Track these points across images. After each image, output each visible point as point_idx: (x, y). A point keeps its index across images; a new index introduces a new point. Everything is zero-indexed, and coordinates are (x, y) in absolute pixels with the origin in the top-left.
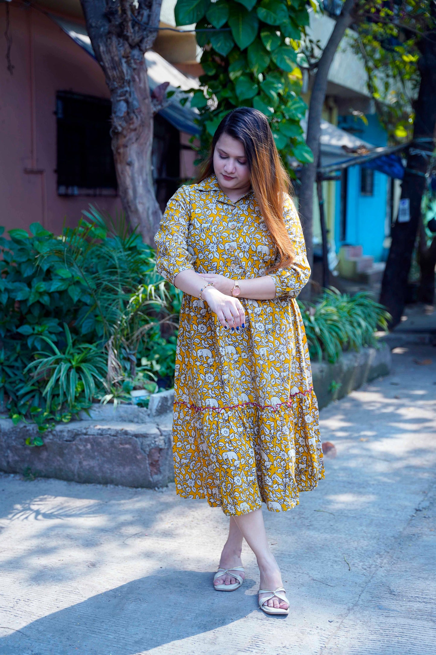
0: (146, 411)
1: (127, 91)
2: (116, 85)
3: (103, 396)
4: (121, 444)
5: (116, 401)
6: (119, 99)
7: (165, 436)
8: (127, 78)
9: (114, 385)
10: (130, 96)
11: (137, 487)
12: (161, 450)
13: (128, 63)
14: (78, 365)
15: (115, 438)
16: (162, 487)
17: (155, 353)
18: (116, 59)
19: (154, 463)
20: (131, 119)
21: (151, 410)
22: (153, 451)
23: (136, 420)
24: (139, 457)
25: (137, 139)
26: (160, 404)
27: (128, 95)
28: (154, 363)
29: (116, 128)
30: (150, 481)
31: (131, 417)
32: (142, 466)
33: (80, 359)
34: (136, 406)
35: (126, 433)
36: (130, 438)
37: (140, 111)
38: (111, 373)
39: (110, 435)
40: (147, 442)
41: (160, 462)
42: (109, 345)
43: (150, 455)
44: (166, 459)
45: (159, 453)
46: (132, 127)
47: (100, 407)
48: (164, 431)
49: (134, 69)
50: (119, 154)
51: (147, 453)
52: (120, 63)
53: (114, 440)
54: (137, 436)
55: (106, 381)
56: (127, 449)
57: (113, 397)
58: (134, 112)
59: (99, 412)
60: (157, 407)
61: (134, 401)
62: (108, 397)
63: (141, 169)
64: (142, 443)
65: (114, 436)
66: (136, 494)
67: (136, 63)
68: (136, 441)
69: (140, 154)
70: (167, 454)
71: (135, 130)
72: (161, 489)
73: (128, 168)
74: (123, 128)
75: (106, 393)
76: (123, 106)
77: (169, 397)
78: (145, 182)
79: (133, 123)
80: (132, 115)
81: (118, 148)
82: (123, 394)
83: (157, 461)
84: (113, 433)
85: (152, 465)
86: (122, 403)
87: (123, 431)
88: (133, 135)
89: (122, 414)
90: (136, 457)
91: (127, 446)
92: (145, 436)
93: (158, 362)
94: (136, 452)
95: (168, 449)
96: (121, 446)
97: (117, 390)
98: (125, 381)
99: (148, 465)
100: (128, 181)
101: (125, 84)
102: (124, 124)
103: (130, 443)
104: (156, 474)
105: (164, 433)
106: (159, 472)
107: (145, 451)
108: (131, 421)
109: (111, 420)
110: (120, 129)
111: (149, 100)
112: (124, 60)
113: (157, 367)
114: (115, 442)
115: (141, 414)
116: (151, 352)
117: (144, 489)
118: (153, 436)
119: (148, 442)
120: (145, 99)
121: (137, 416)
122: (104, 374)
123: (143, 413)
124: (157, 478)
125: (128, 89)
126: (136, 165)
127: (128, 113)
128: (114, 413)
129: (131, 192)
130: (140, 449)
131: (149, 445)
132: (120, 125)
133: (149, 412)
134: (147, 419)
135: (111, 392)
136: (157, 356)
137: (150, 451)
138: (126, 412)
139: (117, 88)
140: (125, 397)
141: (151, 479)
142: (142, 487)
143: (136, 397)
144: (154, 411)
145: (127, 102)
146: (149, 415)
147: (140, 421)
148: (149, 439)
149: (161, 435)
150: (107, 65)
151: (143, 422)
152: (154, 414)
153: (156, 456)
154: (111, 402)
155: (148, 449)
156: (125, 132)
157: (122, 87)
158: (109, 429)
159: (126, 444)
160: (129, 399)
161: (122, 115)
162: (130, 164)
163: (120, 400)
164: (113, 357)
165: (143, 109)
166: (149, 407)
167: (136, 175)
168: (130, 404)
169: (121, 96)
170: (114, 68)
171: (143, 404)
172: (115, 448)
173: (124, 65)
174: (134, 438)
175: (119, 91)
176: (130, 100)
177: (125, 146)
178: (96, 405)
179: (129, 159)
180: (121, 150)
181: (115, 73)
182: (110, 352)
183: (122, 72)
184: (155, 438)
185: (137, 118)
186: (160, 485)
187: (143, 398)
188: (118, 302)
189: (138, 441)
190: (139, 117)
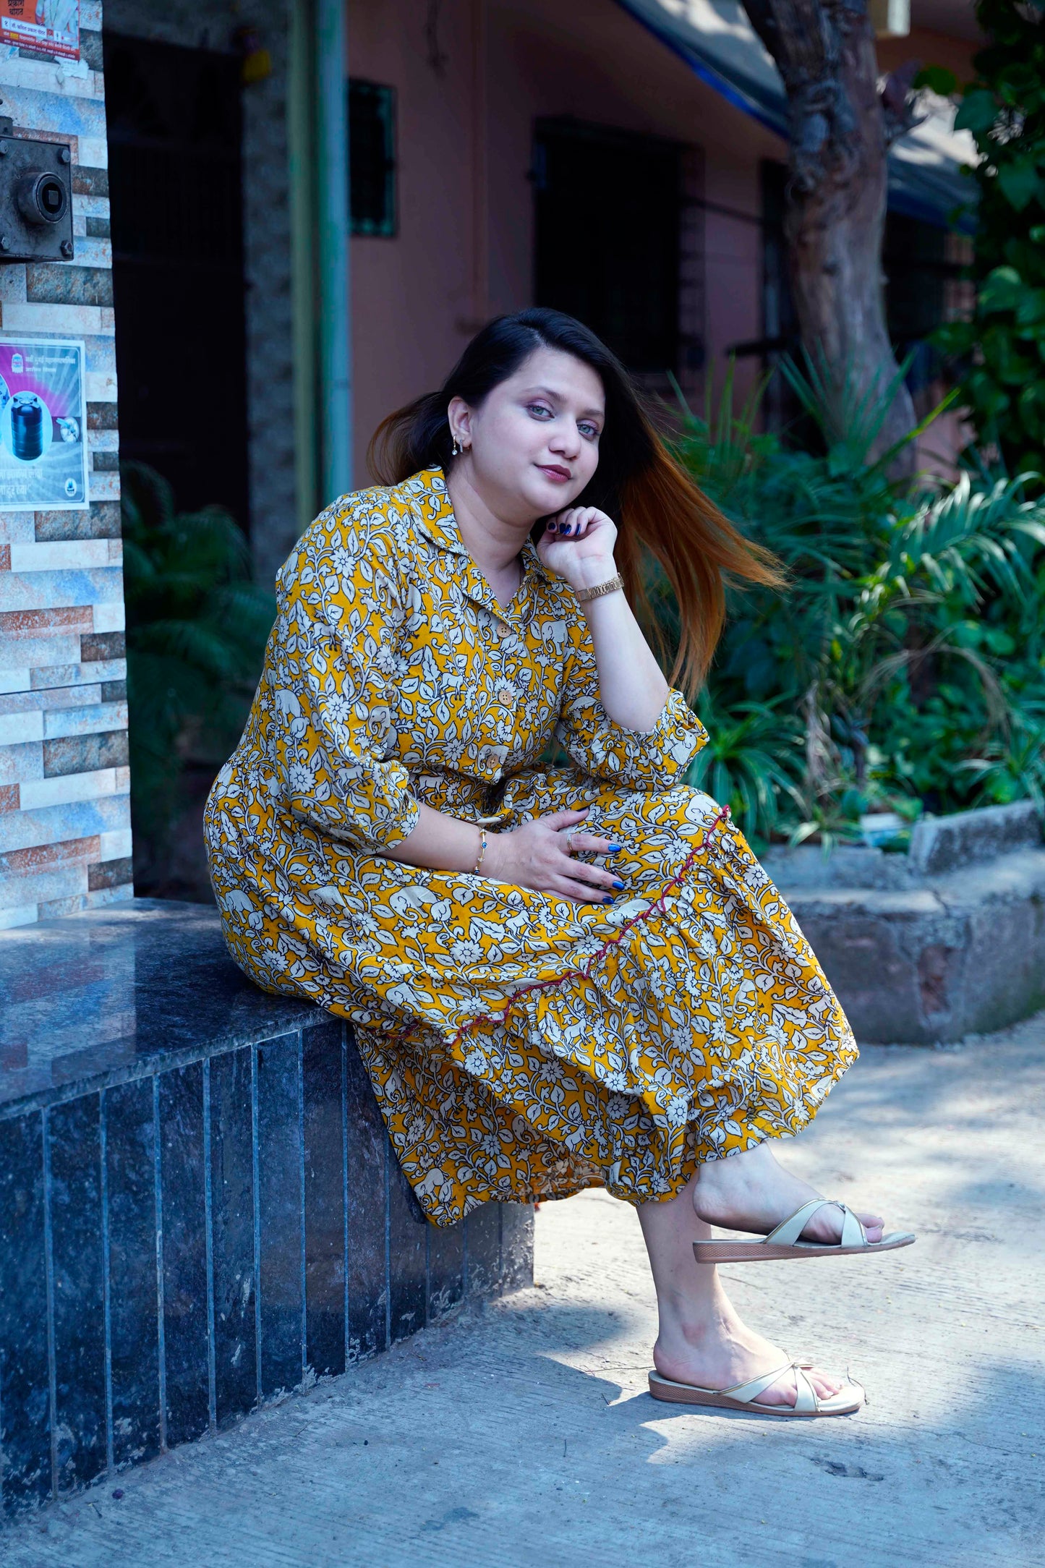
0: (904, 863)
1: (829, 90)
2: (804, 73)
3: (795, 827)
4: (849, 937)
5: (827, 839)
6: (809, 108)
7: (958, 919)
8: (832, 56)
9: (821, 801)
10: (837, 99)
11: (887, 1043)
12: (948, 951)
13: (832, 18)
14: (733, 753)
15: (834, 923)
16: (952, 1042)
17: (900, 734)
18: (807, 9)
19: (933, 983)
20: (837, 159)
21: (916, 859)
22: (930, 953)
23: (879, 883)
24: (894, 969)
25: (850, 208)
26: (937, 846)
27: (831, 99)
28: (899, 758)
29: (801, 181)
30: (920, 1028)
31: (867, 876)
32: (902, 991)
33: (732, 741)
34: (878, 852)
35: (860, 911)
36: (872, 924)
37: (858, 139)
38: (812, 772)
39: (821, 915)
40: (916, 930)
41: (946, 982)
42: (806, 703)
43: (923, 963)
44: (960, 974)
45: (945, 959)
46: (838, 178)
47: (786, 854)
48: (956, 907)
49: (846, 35)
50: (804, 245)
51: (916, 957)
52: (816, 21)
53: (831, 928)
54: (889, 917)
55: (804, 793)
56: (862, 950)
57: (820, 830)
58: (843, 142)
59: (784, 866)
60: (932, 850)
61: (868, 839)
62: (806, 830)
63: (859, 282)
64: (902, 936)
65: (830, 918)
66: (888, 1055)
67: (848, 20)
68: (888, 932)
69: (857, 243)
70: (963, 962)
71: (845, 185)
72: (948, 1047)
73: (825, 280)
74: (819, 182)
75: (802, 819)
76: (819, 126)
77: (956, 831)
78: (868, 315)
79: (841, 169)
80: (840, 149)
81: (801, 233)
82: (843, 824)
83: (939, 979)
84: (827, 912)
85: (927, 987)
86: (841, 843)
87: (854, 906)
88: (839, 198)
89: (844, 869)
90: (886, 970)
91: (865, 942)
92: (908, 917)
93: (907, 757)
94: (885, 955)
95: (965, 950)
96: (848, 943)
97: (827, 814)
98: (847, 795)
99: (916, 989)
100: (827, 314)
101: (828, 72)
102: (821, 172)
103: (871, 936)
104: (937, 1010)
105: (956, 913)
106: (944, 1005)
107: (909, 954)
108: (867, 886)
109: (817, 884)
110: (810, 183)
111: (876, 113)
112: (824, 13)
113: (906, 769)
114: (834, 934)
115: (891, 870)
116: (889, 734)
117: (905, 1048)
118: (930, 918)
119: (918, 933)
120: (868, 108)
121: (882, 874)
122: (793, 774)
123: (897, 866)
124: (937, 1019)
125: (830, 83)
126: (847, 272)
127: (830, 144)
128: (824, 871)
129: (833, 340)
130: (895, 949)
131: (920, 939)
132: (813, 175)
133: (911, 864)
134: (907, 881)
135: (814, 818)
136: (904, 742)
137: (923, 955)
138: (851, 864)
139: (804, 83)
140: (847, 831)
141: (923, 1023)
142: (900, 1041)
143: (873, 832)
144: (923, 864)
145: (830, 116)
146: (910, 872)
147: (891, 886)
148: (921, 924)
149: (948, 916)
150: (784, 26)
151: (898, 888)
152: (924, 870)
153: (938, 966)
154: (813, 841)
155: (916, 949)
156: (821, 192)
157: (817, 80)
158: (817, 903)
159: (862, 936)
160: (859, 833)
161: (816, 147)
162: (832, 270)
163: (838, 837)
164: (820, 732)
165: (867, 134)
166: (912, 852)
167: (847, 298)
168: (862, 845)
169: (815, 101)
170: (800, 33)
171: (891, 847)
172: (833, 946)
173: (826, 26)
174: (883, 923)
175: (811, 90)
176: (837, 110)
177: (821, 226)
178: (777, 850)
179: (830, 259)
180: (811, 237)
181: (802, 45)
182: (812, 720)
183: (819, 43)
184: (933, 922)
185: (851, 154)
186: (945, 1038)
187: (891, 834)
188: (826, 601)
189: (894, 929)
190: (857, 154)
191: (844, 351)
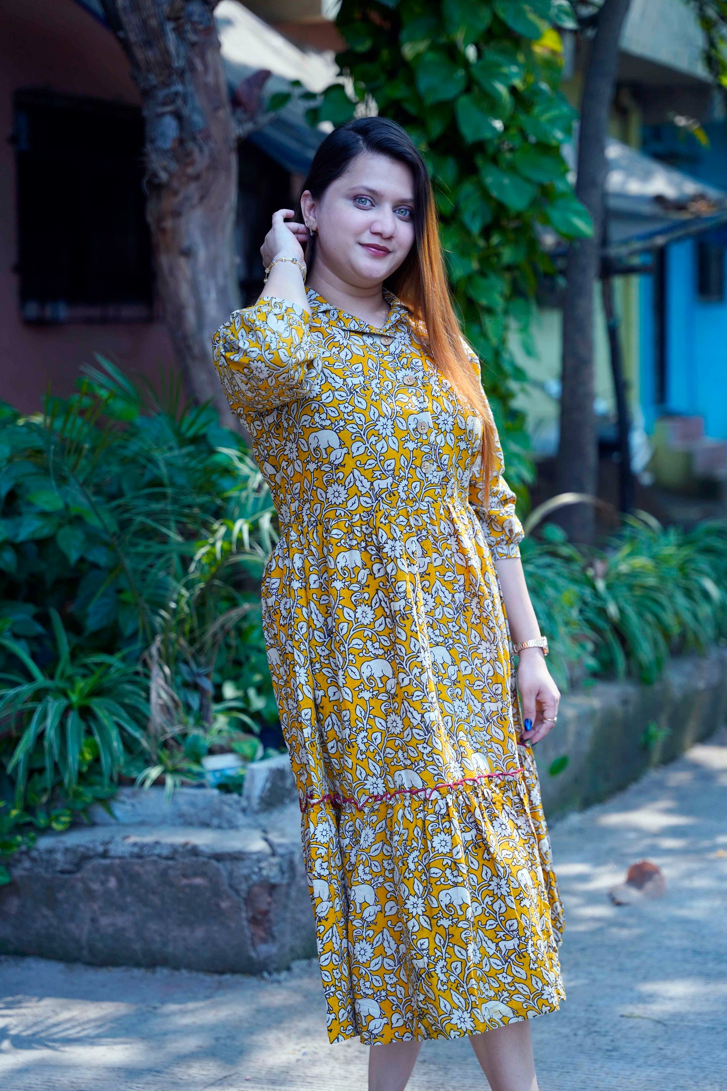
0: (238, 802)
1: (177, 94)
2: (153, 79)
3: (140, 771)
4: (185, 876)
5: (169, 781)
6: (160, 110)
7: (282, 856)
8: (178, 63)
9: (165, 745)
10: (185, 102)
11: (222, 973)
12: (272, 888)
13: (179, 32)
14: (86, 702)
15: (170, 863)
16: (278, 970)
17: (253, 670)
18: (153, 22)
19: (259, 917)
20: (189, 154)
21: (248, 798)
22: (256, 890)
23: (215, 821)
24: (224, 905)
25: (202, 198)
26: (268, 785)
27: (179, 102)
28: (252, 692)
29: (155, 175)
30: (250, 958)
31: (205, 815)
32: (233, 925)
33: (86, 691)
34: (216, 792)
35: (194, 851)
36: (204, 863)
37: (208, 137)
38: (157, 718)
39: (159, 856)
40: (243, 870)
41: (271, 916)
42: (151, 656)
43: (249, 900)
44: (285, 907)
45: (271, 895)
46: (190, 170)
47: (134, 795)
48: (280, 845)
49: (193, 45)
50: (163, 231)
51: (244, 895)
52: (162, 33)
53: (169, 867)
54: (219, 857)
55: (148, 737)
56: (197, 887)
57: (164, 772)
58: (194, 139)
59: (133, 806)
60: (263, 791)
61: (210, 779)
62: (154, 772)
63: (213, 262)
64: (231, 874)
65: (167, 858)
66: (220, 986)
67: (196, 31)
68: (218, 870)
69: (209, 230)
70: (288, 895)
71: (197, 177)
72: (275, 976)
73: (182, 261)
74: (171, 175)
75: (148, 763)
76: (169, 127)
78: (222, 290)
79: (192, 163)
80: (190, 145)
81: (160, 219)
82: (185, 765)
83: (266, 913)
84: (165, 852)
85: (253, 921)
86: (183, 784)
87: (189, 847)
88: (192, 189)
89: (185, 808)
90: (218, 906)
91: (198, 881)
92: (237, 857)
93: (259, 691)
94: (217, 893)
95: (289, 885)
96: (185, 881)
97: (171, 757)
98: (190, 737)
99: (245, 923)
100: (185, 291)
101: (175, 77)
102: (174, 166)
103: (203, 875)
104: (264, 941)
105: (280, 851)
106: (270, 937)
107: (237, 892)
108: (206, 825)
109: (162, 822)
110: (164, 176)
111: (225, 112)
112: (169, 26)
113: (258, 703)
114: (171, 872)
115: (226, 809)
116: (245, 670)
117: (238, 977)
118: (255, 857)
119: (245, 871)
120: (216, 109)
121: (219, 814)
122: (141, 720)
123: (230, 806)
124: (265, 950)
125: (179, 88)
126: (202, 255)
127: (181, 141)
128: (166, 807)
129: (191, 316)
130: (226, 887)
131: (247, 878)
132: (165, 169)
133: (244, 803)
134: (241, 819)
135: (160, 762)
136: (256, 678)
137: (249, 892)
138: (193, 804)
139: (154, 87)
140: (189, 772)
141: (253, 954)
142: (233, 971)
143: (215, 771)
144: (255, 802)
145: (178, 116)
146: (244, 810)
147: (225, 825)
148: (248, 863)
149: (274, 854)
150: (133, 37)
151: (233, 826)
152: (256, 807)
153: (263, 903)
154: (159, 783)
155: (244, 887)
156: (175, 184)
157: (166, 85)
158: (157, 843)
159: (196, 875)
160: (200, 775)
161: (168, 144)
162: (187, 253)
163: (179, 779)
164: (161, 682)
165: (216, 131)
166: (245, 792)
167: (202, 278)
168: (201, 786)
169: (164, 104)
170: (148, 44)
172: (171, 885)
173: (171, 39)
174: (214, 863)
175: (161, 94)
176: (186, 112)
177: (177, 214)
178: (127, 791)
179: (186, 243)
180: (168, 224)
181: (150, 54)
182: (155, 671)
183: (167, 51)
184: (259, 861)
185: (201, 151)
186: (272, 966)
187: (230, 773)
188: (169, 560)
189: (223, 868)
190: (206, 150)
191: (201, 325)
